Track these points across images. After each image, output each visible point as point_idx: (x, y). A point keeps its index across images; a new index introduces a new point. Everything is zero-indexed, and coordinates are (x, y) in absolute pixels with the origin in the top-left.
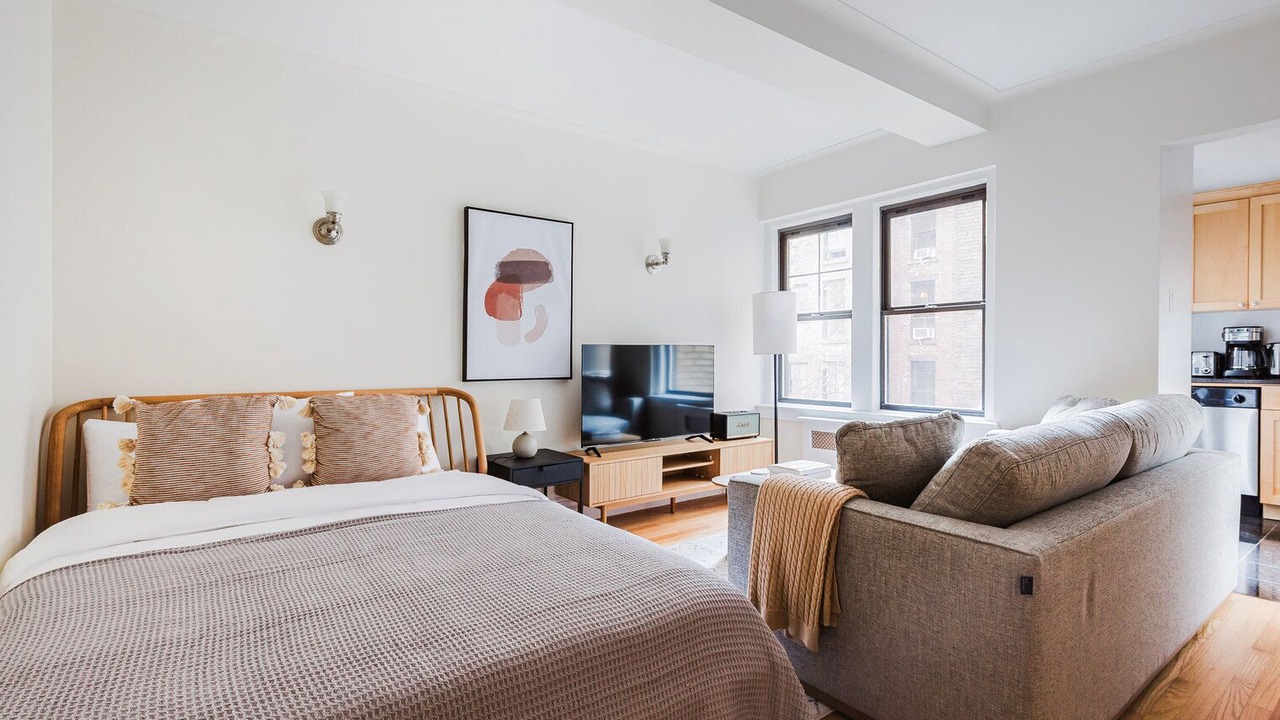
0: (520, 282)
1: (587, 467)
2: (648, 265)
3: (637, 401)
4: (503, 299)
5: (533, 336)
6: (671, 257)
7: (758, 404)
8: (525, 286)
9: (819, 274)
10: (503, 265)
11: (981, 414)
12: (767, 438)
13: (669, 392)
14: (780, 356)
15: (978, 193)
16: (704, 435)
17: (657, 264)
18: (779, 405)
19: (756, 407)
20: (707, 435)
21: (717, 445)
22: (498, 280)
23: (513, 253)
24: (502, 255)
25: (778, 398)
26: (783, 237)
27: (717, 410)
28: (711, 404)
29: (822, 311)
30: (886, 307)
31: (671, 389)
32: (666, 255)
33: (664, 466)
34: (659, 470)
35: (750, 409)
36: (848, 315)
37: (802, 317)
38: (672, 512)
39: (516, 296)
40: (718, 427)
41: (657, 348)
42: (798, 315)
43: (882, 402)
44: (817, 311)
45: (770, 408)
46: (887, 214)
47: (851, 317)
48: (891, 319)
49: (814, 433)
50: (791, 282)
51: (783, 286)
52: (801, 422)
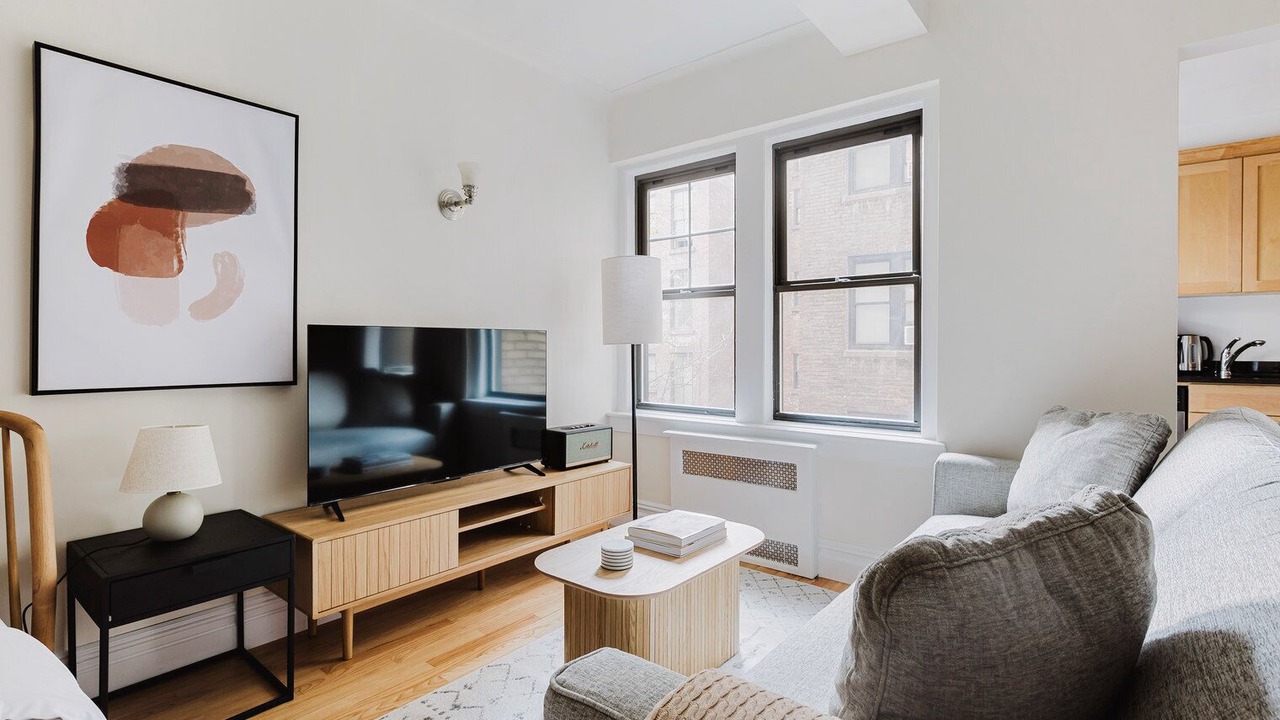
0: (179, 207)
1: (305, 545)
2: (444, 205)
3: (446, 408)
4: (133, 235)
5: (206, 309)
6: (476, 193)
7: (609, 411)
8: (191, 215)
9: (690, 236)
10: (134, 173)
11: (914, 428)
12: (620, 464)
13: (491, 394)
14: (639, 346)
15: (910, 124)
16: (534, 464)
17: (456, 204)
18: (639, 413)
19: (608, 417)
20: (538, 464)
21: (552, 479)
22: (123, 198)
23: (158, 150)
24: (135, 151)
25: (636, 404)
26: (643, 186)
27: (551, 424)
28: (542, 411)
29: (692, 286)
30: (781, 283)
31: (494, 389)
32: (469, 189)
33: (462, 522)
34: (453, 529)
35: (596, 419)
36: (729, 292)
37: (668, 295)
38: (480, 588)
39: (170, 232)
40: (552, 450)
41: (475, 333)
42: (664, 292)
43: (776, 409)
44: (687, 287)
45: (628, 417)
46: (783, 153)
47: (733, 294)
48: (786, 297)
49: (685, 453)
50: (652, 248)
51: (641, 248)
52: (669, 437)
